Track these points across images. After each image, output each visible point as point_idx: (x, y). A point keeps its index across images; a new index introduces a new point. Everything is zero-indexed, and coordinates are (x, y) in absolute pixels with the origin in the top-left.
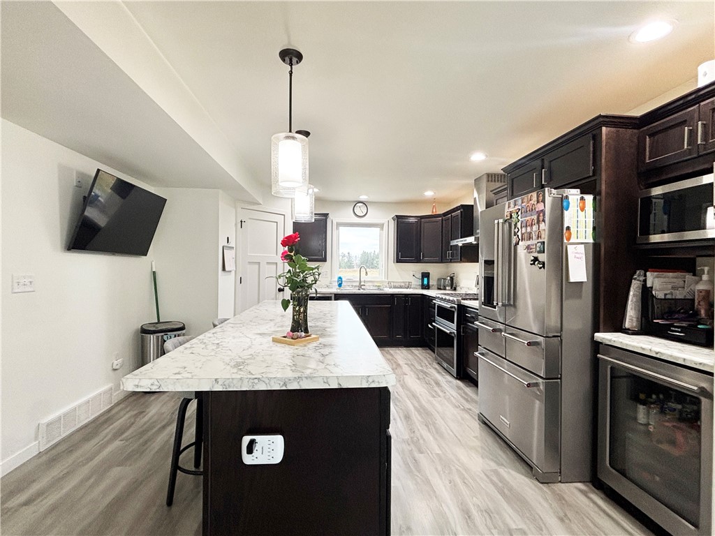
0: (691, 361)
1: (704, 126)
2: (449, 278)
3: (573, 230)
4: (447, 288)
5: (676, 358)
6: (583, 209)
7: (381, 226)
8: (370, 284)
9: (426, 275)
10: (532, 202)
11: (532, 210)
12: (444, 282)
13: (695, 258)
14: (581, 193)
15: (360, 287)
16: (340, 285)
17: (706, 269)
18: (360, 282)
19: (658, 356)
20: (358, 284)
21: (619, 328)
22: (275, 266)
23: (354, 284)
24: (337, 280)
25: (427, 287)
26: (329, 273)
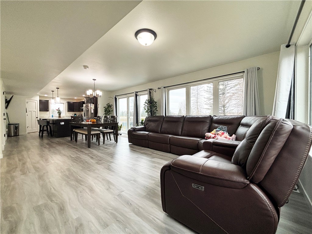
7: (64, 103)
9: (75, 114)
16: (53, 117)
22: (35, 112)
26: (49, 114)
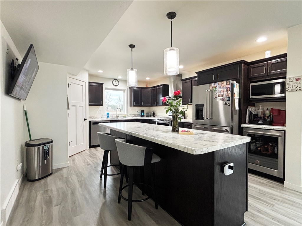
0: (276, 128)
1: (270, 67)
2: (152, 112)
3: (235, 94)
4: (152, 116)
5: (271, 128)
6: (237, 88)
7: (124, 91)
8: (121, 116)
9: (143, 111)
10: (224, 84)
11: (224, 87)
12: (150, 114)
13: (255, 103)
14: (237, 83)
15: (117, 117)
16: (108, 117)
17: (261, 106)
18: (117, 115)
19: (265, 128)
20: (116, 116)
21: (245, 123)
22: (82, 108)
23: (114, 116)
24: (106, 114)
25: (143, 116)
26: (102, 111)
